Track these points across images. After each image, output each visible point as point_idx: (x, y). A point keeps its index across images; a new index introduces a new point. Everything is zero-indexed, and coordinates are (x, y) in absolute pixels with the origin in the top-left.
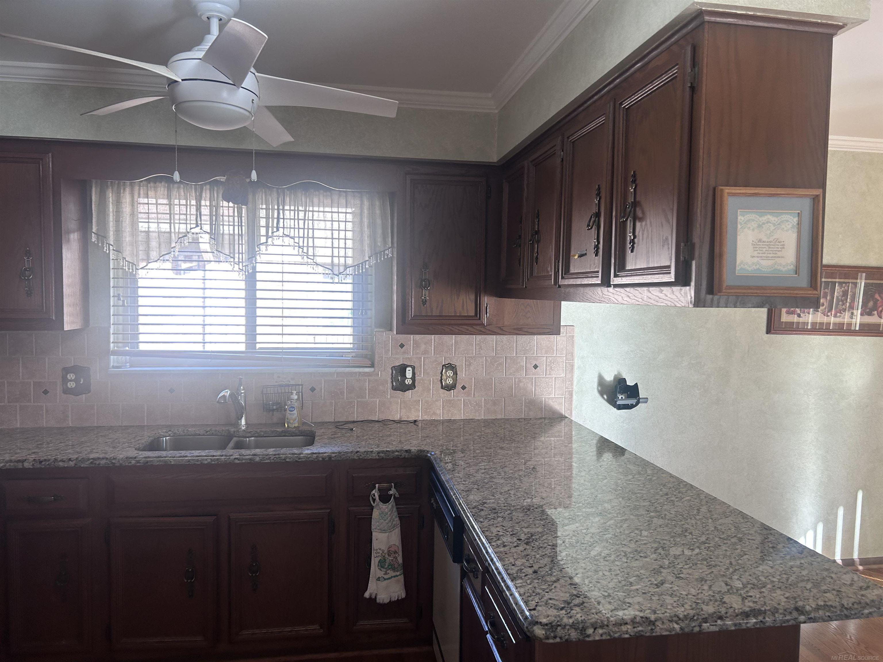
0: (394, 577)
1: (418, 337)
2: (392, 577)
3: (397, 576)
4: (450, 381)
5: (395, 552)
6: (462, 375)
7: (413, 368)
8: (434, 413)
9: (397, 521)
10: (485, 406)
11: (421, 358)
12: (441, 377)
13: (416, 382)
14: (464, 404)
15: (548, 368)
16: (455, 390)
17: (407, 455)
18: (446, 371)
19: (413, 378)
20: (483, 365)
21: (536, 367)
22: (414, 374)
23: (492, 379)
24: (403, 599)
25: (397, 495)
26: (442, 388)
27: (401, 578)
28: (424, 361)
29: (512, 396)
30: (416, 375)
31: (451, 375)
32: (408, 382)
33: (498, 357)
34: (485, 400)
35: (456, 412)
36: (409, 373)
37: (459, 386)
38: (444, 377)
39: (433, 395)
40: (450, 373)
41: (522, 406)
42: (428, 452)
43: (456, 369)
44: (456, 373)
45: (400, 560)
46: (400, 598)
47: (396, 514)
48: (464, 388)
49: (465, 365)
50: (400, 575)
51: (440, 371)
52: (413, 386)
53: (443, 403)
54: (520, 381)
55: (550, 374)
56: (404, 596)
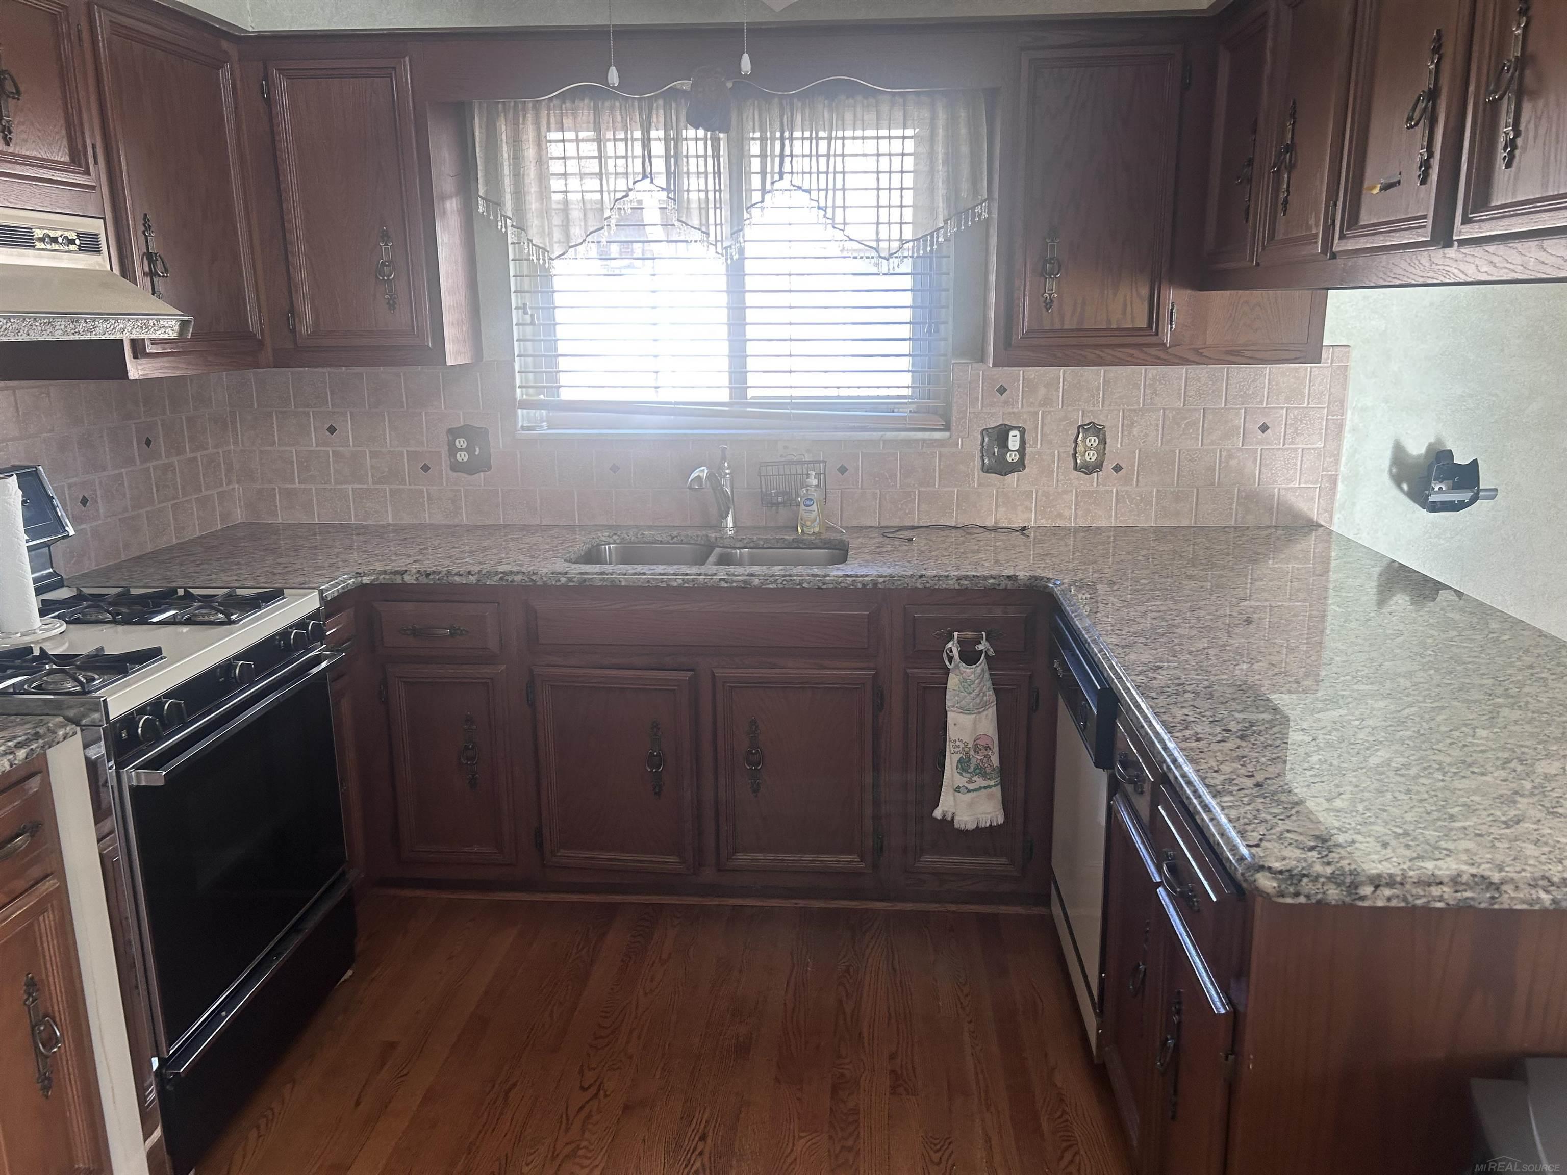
0: (985, 788)
1: (1033, 372)
2: (981, 788)
3: (990, 787)
4: (1092, 456)
5: (987, 748)
6: (1115, 445)
7: (1023, 432)
8: (1060, 515)
9: (990, 696)
10: (1157, 504)
11: (1037, 413)
12: (1075, 448)
13: (1027, 457)
14: (1117, 499)
15: (1289, 431)
16: (1100, 473)
17: (1010, 584)
18: (1085, 438)
19: (1022, 451)
20: (1157, 425)
21: (1264, 428)
22: (1023, 442)
23: (1174, 452)
24: (999, 826)
25: (991, 653)
26: (1076, 468)
27: (997, 791)
28: (1042, 419)
29: (1213, 484)
30: (1027, 445)
31: (1095, 444)
32: (1012, 457)
33: (1188, 410)
34: (1158, 491)
35: (1100, 513)
36: (1014, 442)
37: (1108, 465)
38: (1080, 449)
39: (1058, 481)
40: (1093, 441)
41: (1231, 504)
42: (1049, 580)
43: (1104, 435)
44: (1103, 442)
45: (995, 760)
46: (994, 824)
47: (989, 684)
48: (1118, 468)
49: (1123, 425)
50: (995, 786)
51: (1074, 437)
52: (1020, 465)
53: (1077, 496)
54: (1230, 456)
55: (1292, 443)
56: (1001, 820)
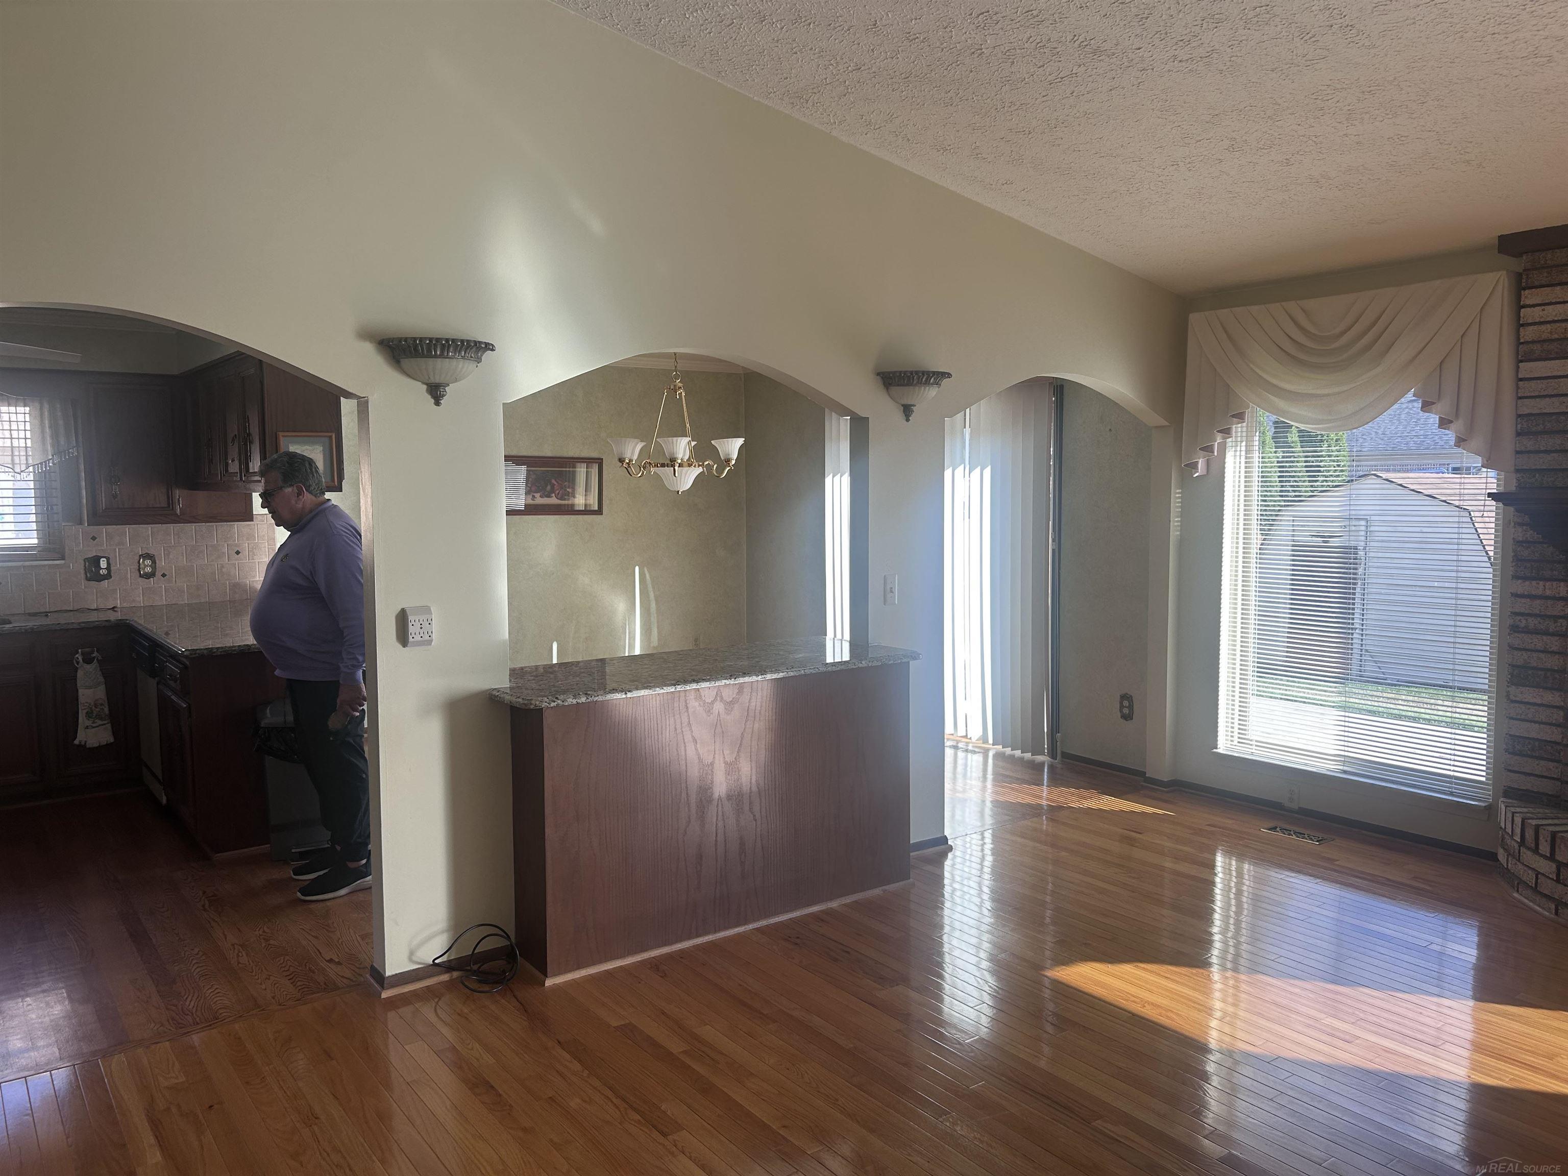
0: (102, 725)
1: (111, 528)
2: (100, 725)
3: (104, 724)
4: (149, 569)
5: (102, 705)
6: (161, 563)
7: (108, 559)
8: (134, 601)
9: (102, 679)
10: (187, 591)
11: (115, 549)
12: (139, 566)
13: (112, 572)
14: (165, 591)
15: (250, 554)
16: (155, 578)
17: (107, 624)
18: (144, 561)
19: (108, 568)
20: (183, 553)
21: (238, 553)
22: (109, 564)
23: (193, 566)
24: (111, 743)
25: (100, 658)
26: (141, 576)
27: (109, 726)
28: (119, 552)
29: (215, 580)
30: (112, 566)
31: (150, 564)
32: (102, 572)
33: (199, 546)
34: (187, 585)
35: (157, 598)
36: (103, 564)
37: (159, 574)
38: (142, 566)
39: (131, 583)
40: (148, 562)
41: (226, 589)
42: (127, 620)
43: (154, 558)
44: (154, 562)
45: (106, 710)
46: (109, 742)
47: (100, 673)
48: (164, 575)
49: (164, 553)
50: (108, 723)
51: (137, 561)
52: (108, 576)
53: (143, 591)
54: (223, 567)
55: (253, 559)
56: (112, 740)
